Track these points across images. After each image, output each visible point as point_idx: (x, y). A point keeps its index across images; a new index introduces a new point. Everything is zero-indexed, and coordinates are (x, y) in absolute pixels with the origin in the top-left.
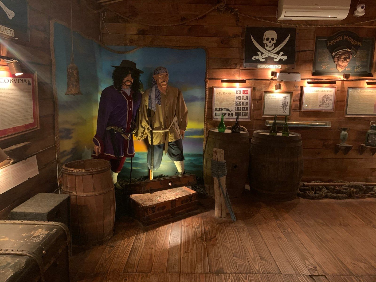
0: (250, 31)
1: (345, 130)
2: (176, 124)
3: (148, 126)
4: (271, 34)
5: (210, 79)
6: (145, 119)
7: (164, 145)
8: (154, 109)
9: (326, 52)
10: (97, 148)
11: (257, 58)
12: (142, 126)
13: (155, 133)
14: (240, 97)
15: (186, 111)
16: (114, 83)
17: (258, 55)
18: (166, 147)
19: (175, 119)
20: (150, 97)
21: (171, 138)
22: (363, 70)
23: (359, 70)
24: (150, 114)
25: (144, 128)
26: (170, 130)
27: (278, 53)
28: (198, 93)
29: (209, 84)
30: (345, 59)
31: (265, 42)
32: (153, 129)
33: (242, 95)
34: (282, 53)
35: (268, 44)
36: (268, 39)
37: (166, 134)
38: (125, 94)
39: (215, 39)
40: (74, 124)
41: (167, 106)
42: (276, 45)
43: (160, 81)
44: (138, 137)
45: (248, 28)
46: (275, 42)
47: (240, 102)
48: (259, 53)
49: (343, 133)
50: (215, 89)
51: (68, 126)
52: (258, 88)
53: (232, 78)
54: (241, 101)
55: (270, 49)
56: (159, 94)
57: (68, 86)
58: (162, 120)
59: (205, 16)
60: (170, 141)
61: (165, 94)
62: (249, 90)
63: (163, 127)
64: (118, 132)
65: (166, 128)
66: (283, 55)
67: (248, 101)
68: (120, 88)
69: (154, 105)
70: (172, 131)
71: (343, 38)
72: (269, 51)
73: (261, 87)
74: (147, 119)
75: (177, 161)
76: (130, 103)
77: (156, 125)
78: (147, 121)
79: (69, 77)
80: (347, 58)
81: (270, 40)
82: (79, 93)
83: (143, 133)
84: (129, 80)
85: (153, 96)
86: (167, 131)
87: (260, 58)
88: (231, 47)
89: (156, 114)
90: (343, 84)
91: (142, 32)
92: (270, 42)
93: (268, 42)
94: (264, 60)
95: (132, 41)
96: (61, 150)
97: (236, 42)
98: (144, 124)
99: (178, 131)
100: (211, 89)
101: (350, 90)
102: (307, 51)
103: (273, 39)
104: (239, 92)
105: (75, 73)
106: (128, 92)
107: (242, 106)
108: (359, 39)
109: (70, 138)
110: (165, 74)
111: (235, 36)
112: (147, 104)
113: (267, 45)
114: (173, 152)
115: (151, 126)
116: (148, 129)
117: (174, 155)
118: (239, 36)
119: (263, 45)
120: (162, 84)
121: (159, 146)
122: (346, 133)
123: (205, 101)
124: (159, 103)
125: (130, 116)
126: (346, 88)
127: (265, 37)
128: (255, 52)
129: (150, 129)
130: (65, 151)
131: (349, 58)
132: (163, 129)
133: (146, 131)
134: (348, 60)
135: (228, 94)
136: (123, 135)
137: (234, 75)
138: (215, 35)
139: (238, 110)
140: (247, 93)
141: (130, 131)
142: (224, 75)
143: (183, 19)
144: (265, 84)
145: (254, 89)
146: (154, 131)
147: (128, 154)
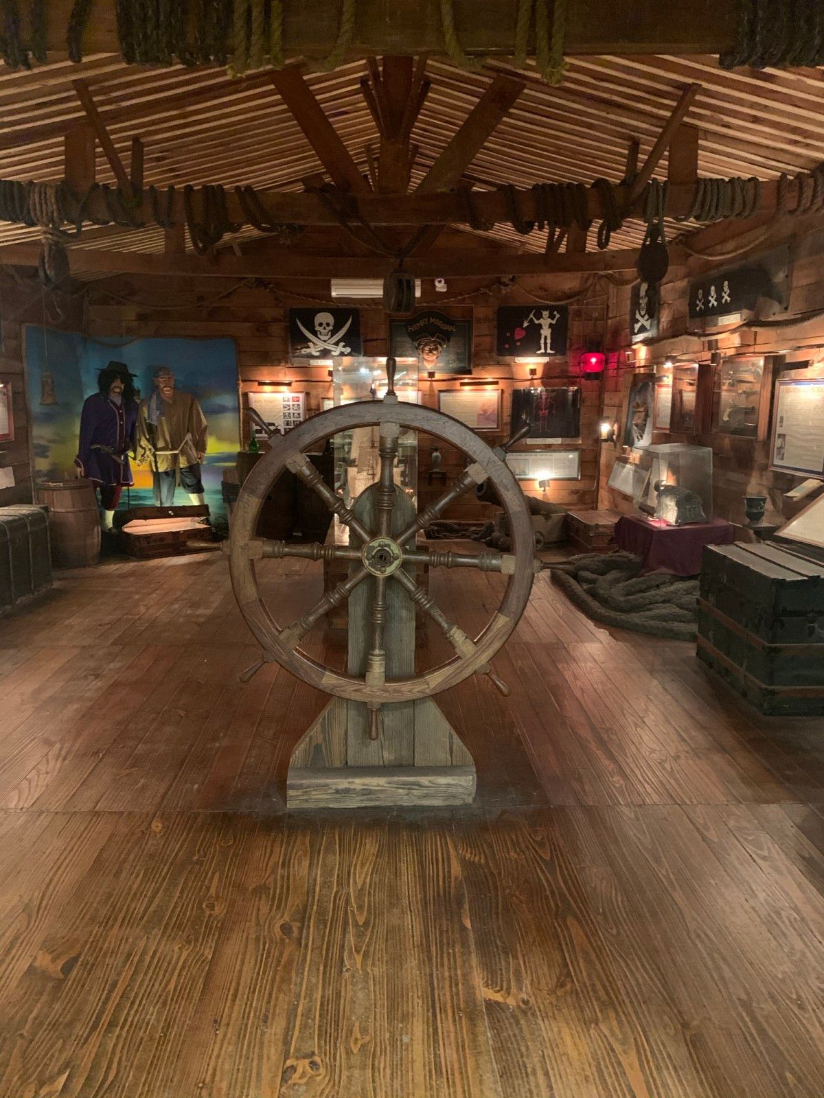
0: (294, 314)
1: (436, 450)
2: (190, 443)
3: (150, 447)
4: (324, 318)
5: (243, 381)
6: (145, 436)
7: (174, 471)
8: (155, 423)
9: (408, 340)
10: (80, 471)
11: (308, 350)
12: (141, 447)
13: (160, 455)
14: (289, 406)
15: (203, 426)
16: (100, 389)
17: (309, 347)
18: (178, 476)
19: (189, 437)
20: (149, 407)
21: (183, 463)
22: (462, 365)
23: (454, 365)
24: (152, 431)
25: (144, 448)
26: (181, 451)
27: (337, 344)
28: (227, 400)
29: (242, 387)
30: (431, 351)
31: (317, 328)
32: (156, 449)
33: (291, 403)
34: (342, 344)
35: (323, 331)
36: (321, 325)
37: (175, 457)
38: (114, 403)
39: (247, 324)
40: (50, 441)
41: (175, 418)
42: (333, 333)
43: (162, 386)
44: (137, 462)
45: (291, 310)
46: (331, 328)
47: (289, 414)
48: (311, 344)
49: (435, 454)
50: (251, 395)
51: (43, 442)
52: (313, 392)
53: (275, 379)
54: (291, 411)
55: (326, 338)
56: (161, 402)
57: (43, 395)
58: (168, 438)
59: (230, 293)
60: (182, 466)
61: (170, 402)
62: (301, 396)
63: (170, 447)
64: (108, 453)
65: (176, 449)
66: (344, 347)
67: (301, 411)
68: (106, 397)
69: (154, 417)
70: (183, 452)
71: (429, 321)
72: (325, 341)
73: (317, 391)
74: (148, 437)
75: (193, 493)
76: (121, 415)
77: (161, 444)
78: (148, 440)
79: (43, 387)
80: (433, 349)
81: (325, 325)
82: (55, 403)
83: (143, 455)
84: (118, 386)
85: (154, 404)
86: (176, 452)
87: (314, 351)
88: (271, 336)
89: (159, 428)
90: (431, 385)
91: (142, 318)
92: (325, 329)
93: (321, 329)
94: (318, 354)
95: (129, 331)
96: (37, 468)
97: (277, 330)
98: (144, 443)
99: (194, 453)
100: (246, 395)
101: (442, 394)
102: (377, 340)
103: (328, 325)
104: (286, 399)
105: (49, 381)
106: (118, 400)
107: (292, 419)
108: (451, 323)
109: (47, 457)
110: (168, 376)
111: (276, 320)
112: (146, 415)
113: (321, 333)
114: (188, 481)
115: (154, 446)
116: (150, 449)
117: (188, 486)
118: (280, 321)
119: (315, 333)
120: (165, 389)
121: (166, 473)
122: (438, 454)
123: (239, 412)
124: (162, 414)
125: (121, 431)
126: (436, 392)
127: (317, 323)
128: (305, 342)
129: (153, 450)
130: (41, 471)
131: (436, 349)
132: (171, 450)
133: (148, 452)
134: (435, 352)
135: (271, 402)
136: (114, 457)
137: (277, 375)
138: (246, 320)
139: (288, 424)
140: (298, 401)
141: (123, 451)
142: (265, 374)
143: (200, 298)
144: (324, 387)
145: (308, 394)
146: (158, 453)
147: (122, 482)
